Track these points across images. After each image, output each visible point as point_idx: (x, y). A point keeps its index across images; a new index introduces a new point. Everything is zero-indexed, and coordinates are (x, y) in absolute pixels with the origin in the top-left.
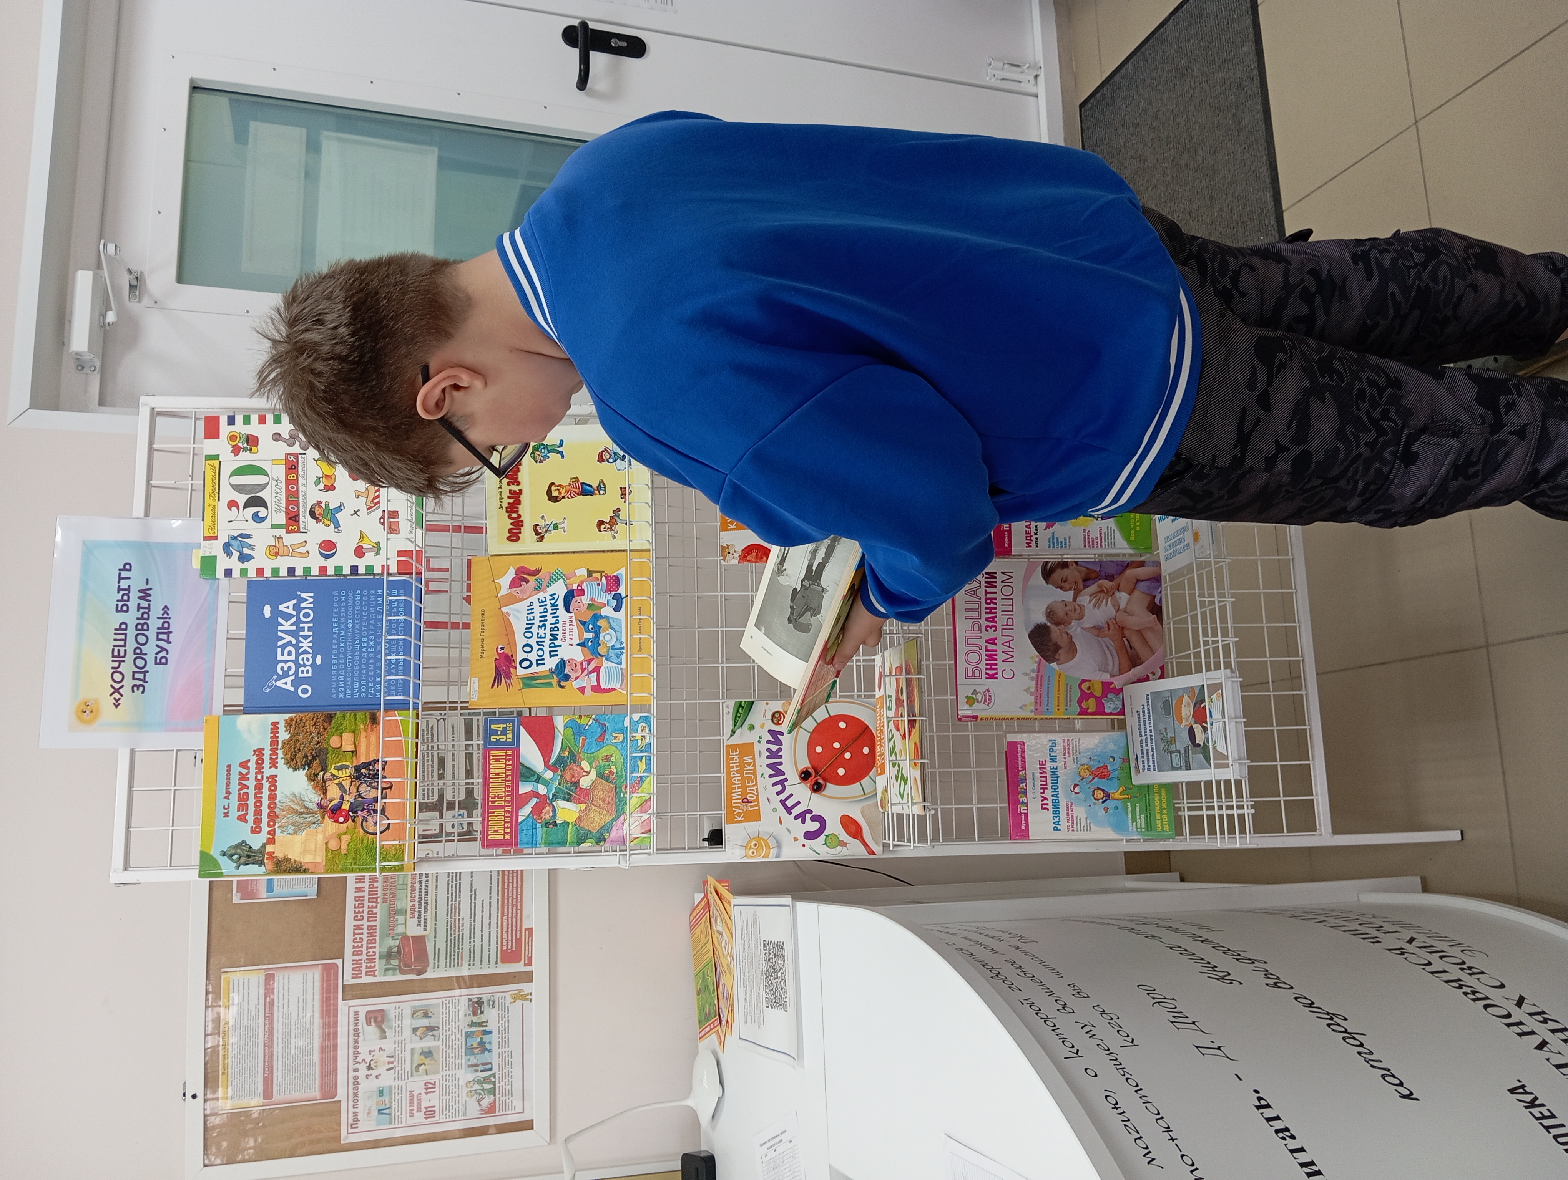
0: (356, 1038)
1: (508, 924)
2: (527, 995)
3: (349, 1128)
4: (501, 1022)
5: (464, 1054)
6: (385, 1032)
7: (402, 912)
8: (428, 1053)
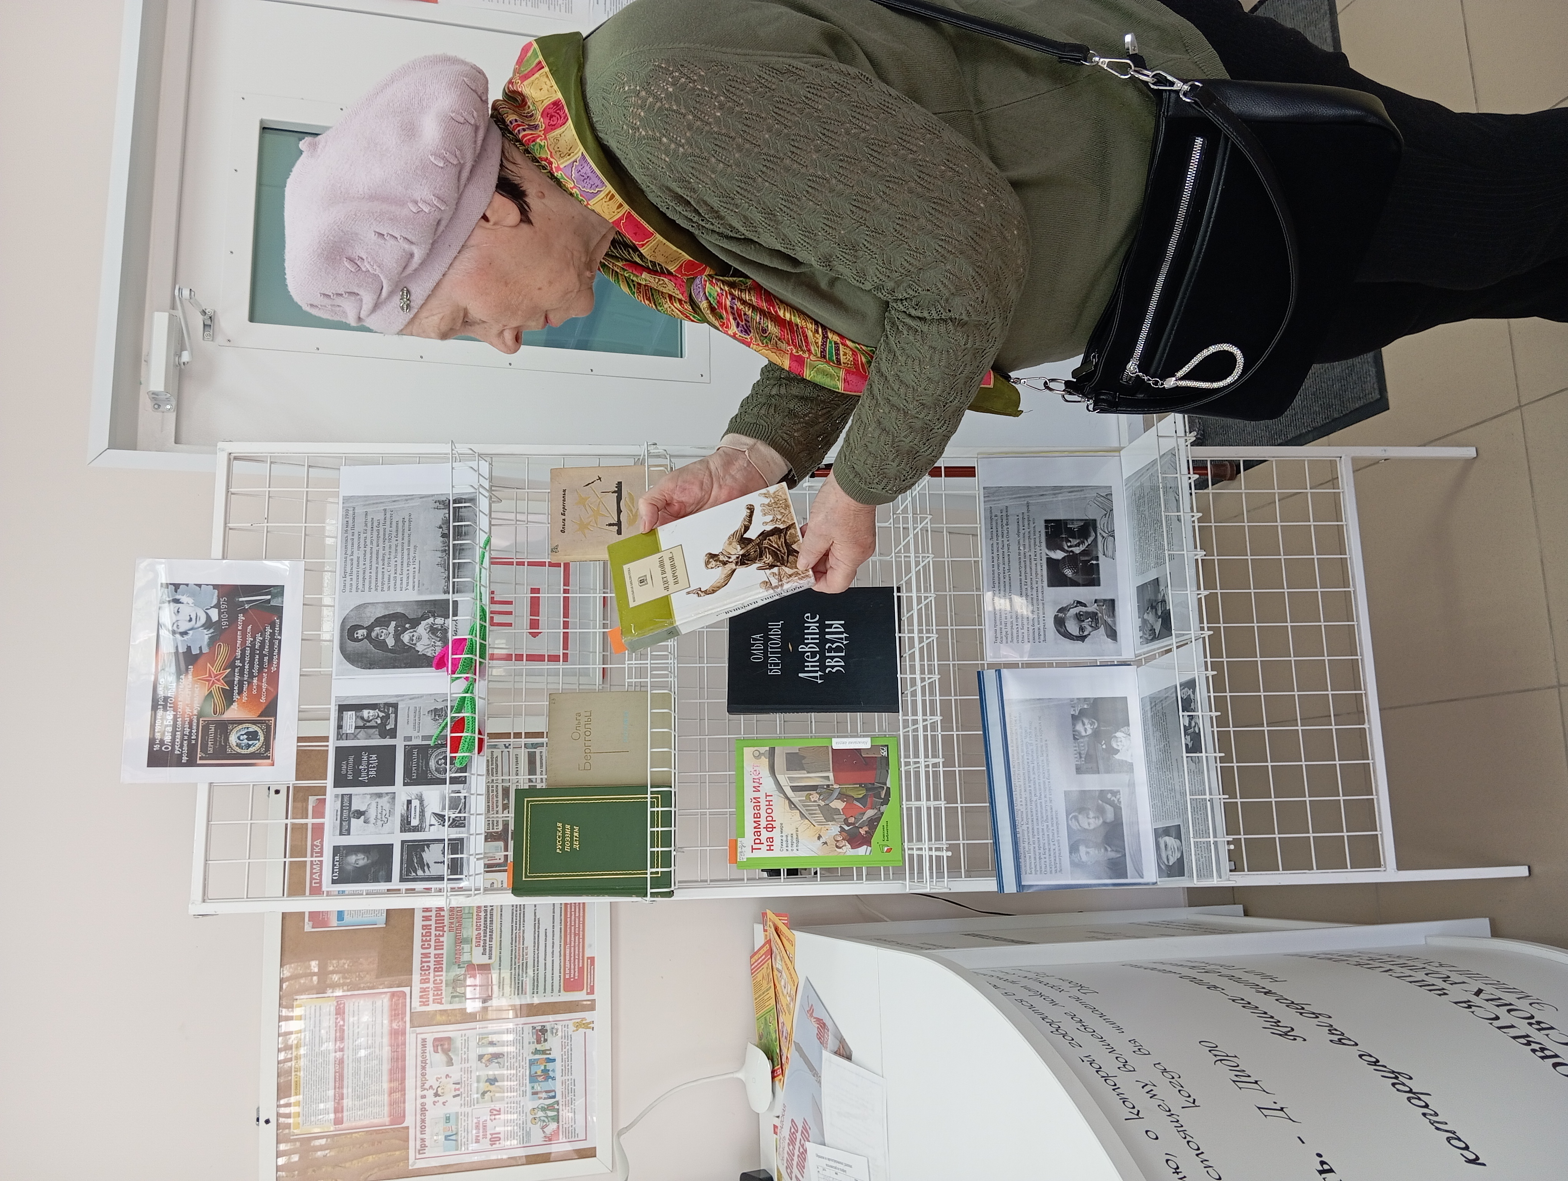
0: (424, 1065)
1: (570, 953)
2: (590, 1023)
3: (417, 1154)
4: (564, 1050)
5: (528, 1081)
6: (451, 1059)
7: (468, 941)
8: (492, 1081)
